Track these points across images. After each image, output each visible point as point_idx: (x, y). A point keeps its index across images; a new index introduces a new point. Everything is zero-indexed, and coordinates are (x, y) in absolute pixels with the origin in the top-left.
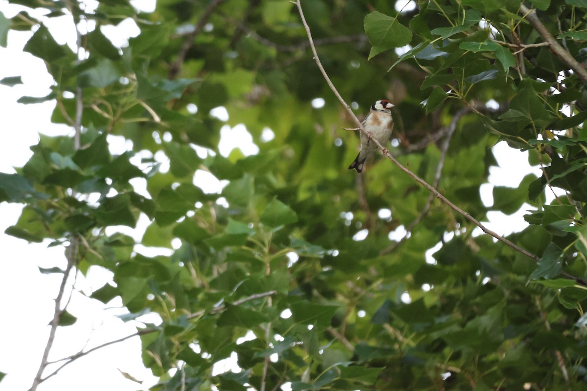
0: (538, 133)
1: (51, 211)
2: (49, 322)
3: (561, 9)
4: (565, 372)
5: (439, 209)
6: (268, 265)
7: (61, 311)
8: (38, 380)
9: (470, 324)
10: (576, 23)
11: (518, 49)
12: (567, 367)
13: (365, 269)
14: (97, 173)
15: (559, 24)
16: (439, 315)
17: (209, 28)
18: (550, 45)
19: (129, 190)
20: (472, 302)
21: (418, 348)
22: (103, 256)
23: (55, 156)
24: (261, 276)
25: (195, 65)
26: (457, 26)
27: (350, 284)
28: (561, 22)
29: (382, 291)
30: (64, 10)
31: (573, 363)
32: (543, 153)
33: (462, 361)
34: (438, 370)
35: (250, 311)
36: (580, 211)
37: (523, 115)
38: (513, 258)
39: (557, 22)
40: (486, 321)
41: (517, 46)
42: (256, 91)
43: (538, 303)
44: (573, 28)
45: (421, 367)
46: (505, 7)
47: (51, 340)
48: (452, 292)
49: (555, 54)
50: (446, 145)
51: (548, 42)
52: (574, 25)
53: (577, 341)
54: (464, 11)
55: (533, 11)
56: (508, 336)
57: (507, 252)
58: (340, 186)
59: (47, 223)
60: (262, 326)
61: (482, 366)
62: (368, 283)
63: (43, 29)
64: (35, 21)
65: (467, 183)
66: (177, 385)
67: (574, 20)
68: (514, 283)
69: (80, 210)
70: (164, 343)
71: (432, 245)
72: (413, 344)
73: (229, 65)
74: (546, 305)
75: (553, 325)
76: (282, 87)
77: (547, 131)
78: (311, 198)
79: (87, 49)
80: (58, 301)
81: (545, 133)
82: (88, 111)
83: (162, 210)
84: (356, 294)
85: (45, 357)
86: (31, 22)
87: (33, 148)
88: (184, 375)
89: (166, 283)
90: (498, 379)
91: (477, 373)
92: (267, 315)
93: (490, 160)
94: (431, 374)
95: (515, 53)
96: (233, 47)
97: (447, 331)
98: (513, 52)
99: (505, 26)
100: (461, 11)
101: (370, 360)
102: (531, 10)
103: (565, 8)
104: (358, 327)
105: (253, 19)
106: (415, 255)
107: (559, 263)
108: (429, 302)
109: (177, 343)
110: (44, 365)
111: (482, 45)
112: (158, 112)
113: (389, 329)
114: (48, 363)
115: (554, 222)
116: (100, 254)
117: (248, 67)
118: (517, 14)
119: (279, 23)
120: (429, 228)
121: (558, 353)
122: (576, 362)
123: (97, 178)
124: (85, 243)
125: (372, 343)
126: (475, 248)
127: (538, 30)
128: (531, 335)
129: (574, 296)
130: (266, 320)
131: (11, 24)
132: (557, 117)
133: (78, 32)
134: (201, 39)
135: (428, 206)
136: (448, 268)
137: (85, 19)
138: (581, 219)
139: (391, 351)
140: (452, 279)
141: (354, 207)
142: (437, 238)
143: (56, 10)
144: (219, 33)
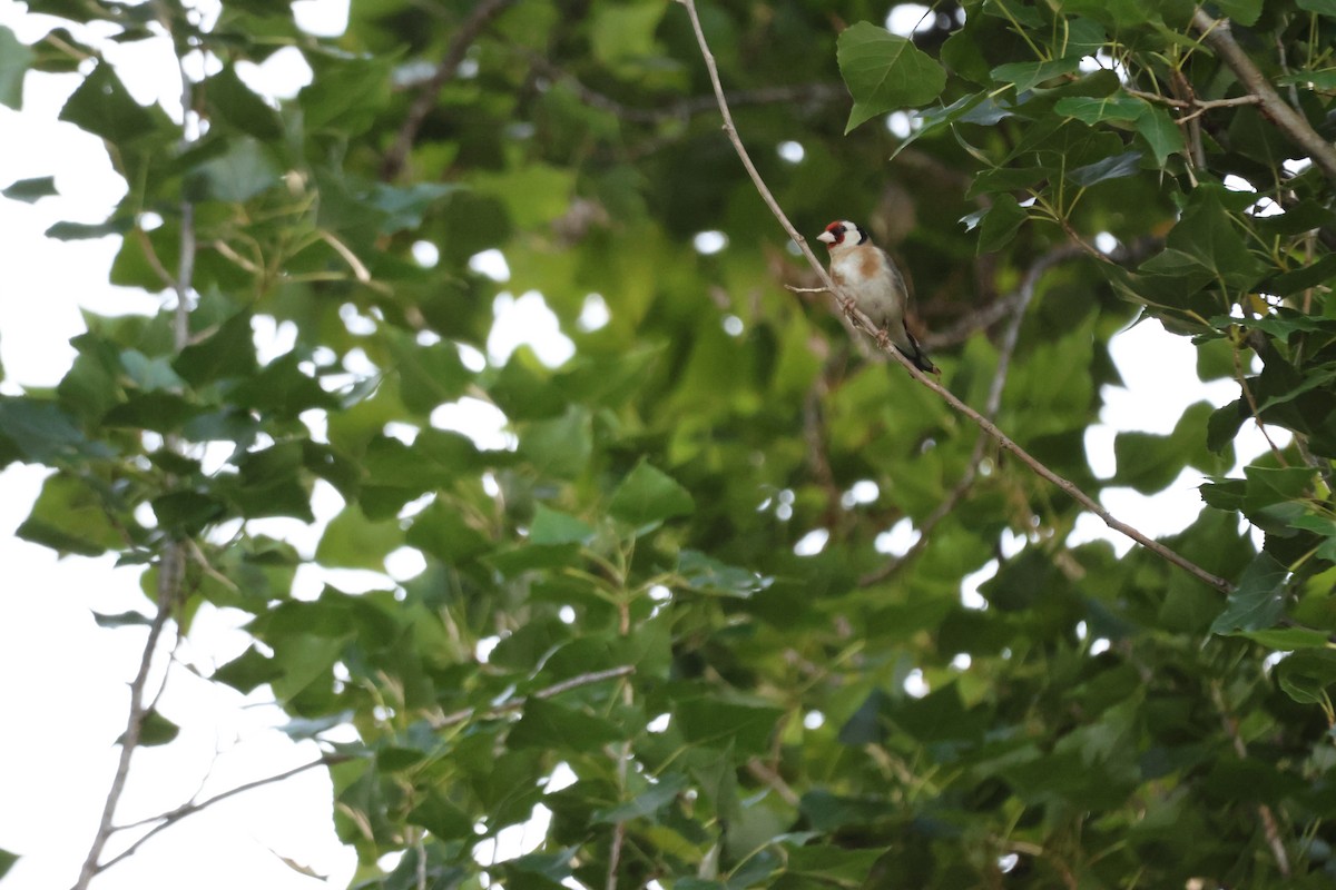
0: (1232, 303)
1: (122, 484)
2: (116, 739)
3: (1285, 17)
4: (1280, 853)
5: (991, 482)
6: (625, 611)
7: (144, 711)
8: (92, 868)
9: (1063, 745)
10: (1320, 50)
11: (1187, 111)
12: (1286, 841)
13: (822, 620)
14: (227, 398)
15: (1282, 52)
16: (993, 726)
17: (469, 69)
18: (1261, 101)
19: (300, 436)
20: (1069, 694)
21: (946, 799)
22: (239, 587)
23: (131, 357)
24: (608, 636)
25: (437, 155)
26: (1050, 59)
27: (791, 656)
28: (1286, 50)
29: (863, 669)
30: (154, 26)
31: (1298, 831)
32: (1243, 346)
33: (1046, 829)
34: (992, 851)
35: (582, 715)
36: (1328, 481)
37: (1199, 262)
38: (1161, 594)
39: (1277, 48)
40: (1099, 737)
41: (1187, 105)
42: (580, 212)
43: (1217, 697)
44: (1313, 61)
45: (953, 842)
46: (1160, 16)
47: (121, 776)
48: (1022, 672)
49: (1272, 122)
50: (1011, 336)
51: (1256, 93)
52: (1316, 56)
53: (1308, 783)
54: (1066, 23)
55: (1225, 25)
56: (1152, 772)
57: (1147, 579)
58: (766, 429)
59: (114, 511)
60: (611, 749)
61: (1090, 840)
62: (831, 651)
63: (104, 71)
64: (87, 51)
65: (1056, 425)
66: (409, 883)
67: (1317, 44)
68: (1163, 652)
69: (188, 481)
70: (376, 788)
71: (976, 565)
72: (934, 791)
73: (514, 154)
74: (1236, 703)
75: (1252, 747)
76: (636, 203)
77: (1254, 297)
78: (701, 457)
79: (203, 113)
80: (137, 686)
81: (1249, 301)
82: (206, 257)
83: (376, 482)
84: (803, 678)
85: (108, 814)
86: (76, 54)
87: (77, 342)
88: (423, 858)
89: (383, 651)
90: (1129, 869)
91: (1079, 855)
92: (621, 725)
93: (1104, 371)
94: (976, 858)
95: (1182, 120)
96: (522, 113)
97: (1011, 758)
98: (1179, 118)
99: (1159, 59)
100: (1060, 22)
101: (836, 828)
102: (1218, 22)
103: (1293, 16)
104: (809, 754)
105: (569, 49)
106: (936, 589)
107: (1279, 598)
108: (971, 694)
109: (408, 787)
110: (106, 832)
111: (1107, 105)
112: (365, 259)
113: (879, 755)
114: (114, 830)
115: (1269, 504)
116: (233, 581)
117: (559, 160)
118: (1187, 31)
119: (627, 59)
120: (969, 525)
121: (1264, 811)
122: (1306, 831)
123: (226, 408)
124: (199, 555)
125: (841, 789)
126: (1074, 571)
127: (1234, 68)
128: (1202, 770)
129: (1312, 674)
130: (618, 737)
131: (33, 57)
132: (1276, 265)
133: (185, 77)
134: (450, 95)
135: (969, 475)
136: (1012, 618)
137: (200, 47)
138: (1330, 497)
139: (883, 807)
140: (1024, 643)
141: (797, 478)
142: (988, 549)
143: (133, 26)
144: (491, 81)
